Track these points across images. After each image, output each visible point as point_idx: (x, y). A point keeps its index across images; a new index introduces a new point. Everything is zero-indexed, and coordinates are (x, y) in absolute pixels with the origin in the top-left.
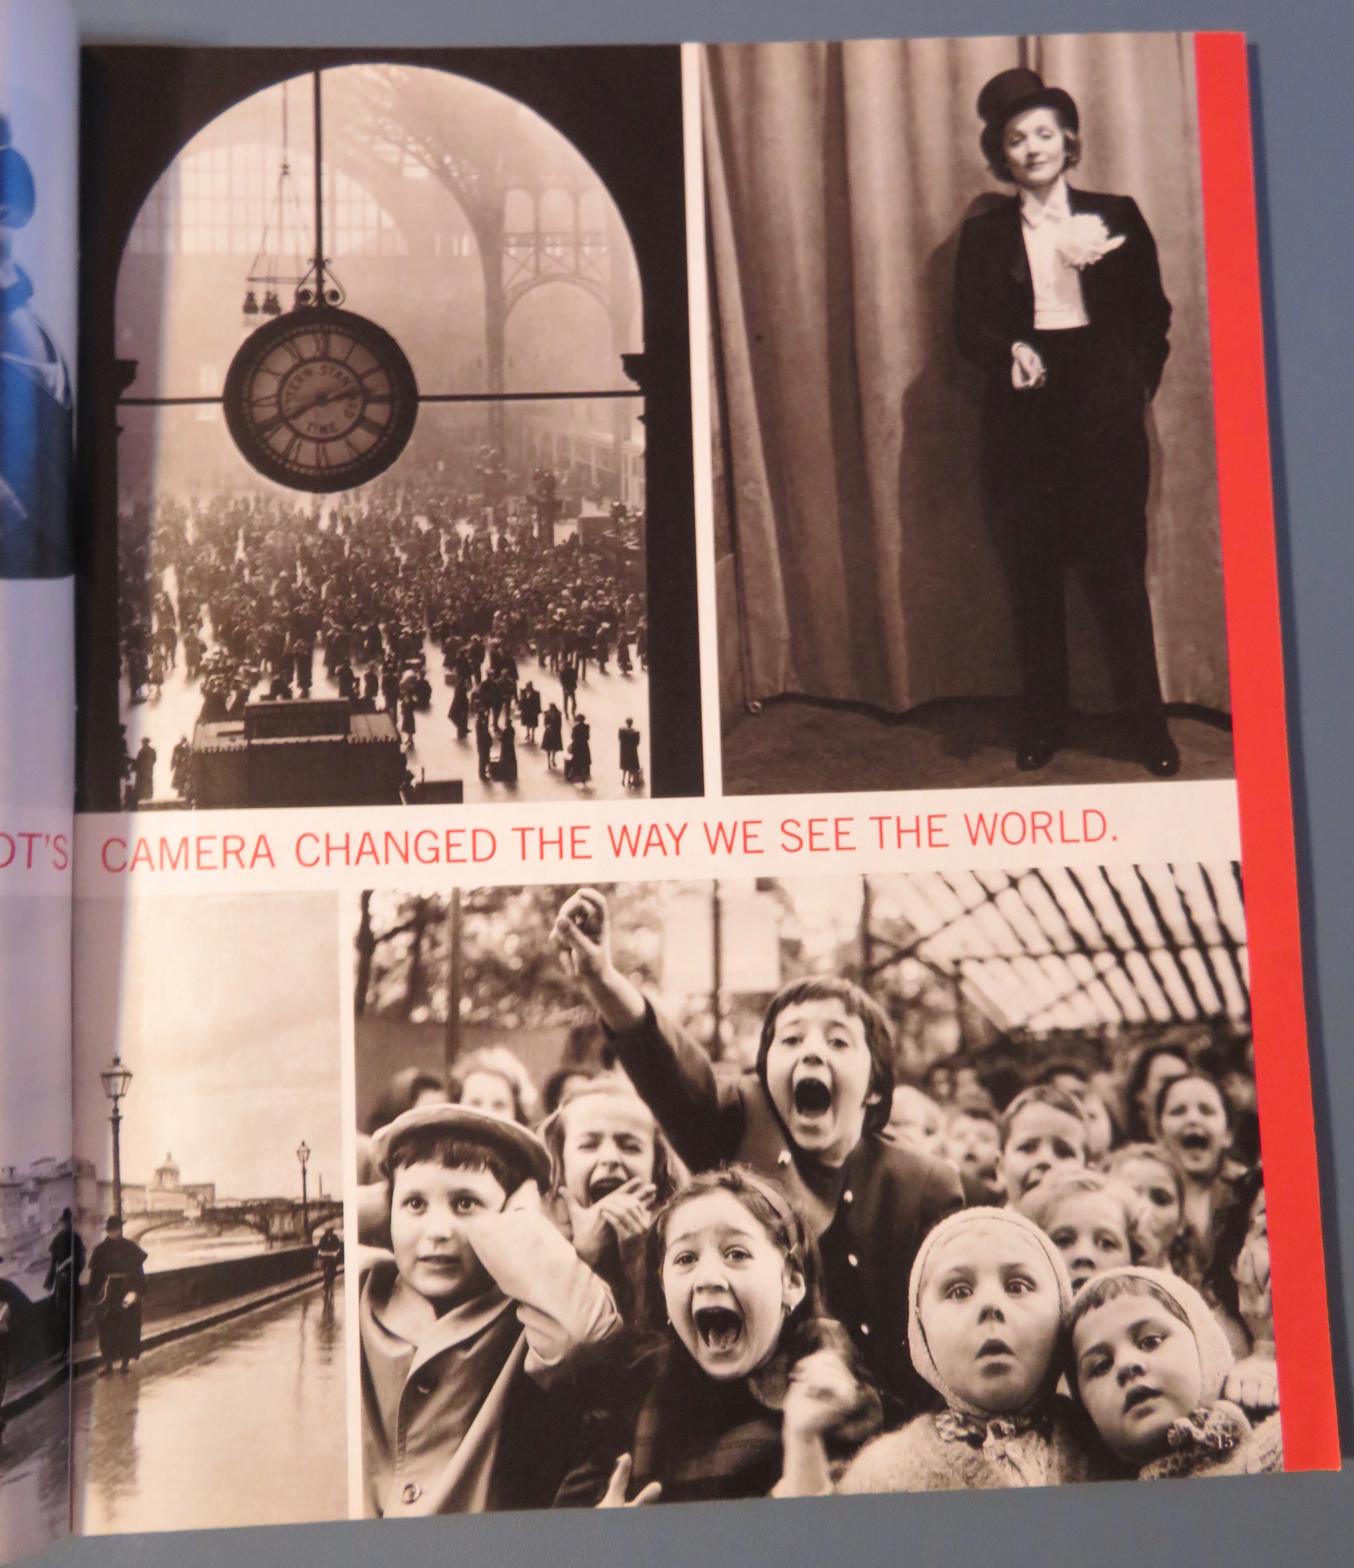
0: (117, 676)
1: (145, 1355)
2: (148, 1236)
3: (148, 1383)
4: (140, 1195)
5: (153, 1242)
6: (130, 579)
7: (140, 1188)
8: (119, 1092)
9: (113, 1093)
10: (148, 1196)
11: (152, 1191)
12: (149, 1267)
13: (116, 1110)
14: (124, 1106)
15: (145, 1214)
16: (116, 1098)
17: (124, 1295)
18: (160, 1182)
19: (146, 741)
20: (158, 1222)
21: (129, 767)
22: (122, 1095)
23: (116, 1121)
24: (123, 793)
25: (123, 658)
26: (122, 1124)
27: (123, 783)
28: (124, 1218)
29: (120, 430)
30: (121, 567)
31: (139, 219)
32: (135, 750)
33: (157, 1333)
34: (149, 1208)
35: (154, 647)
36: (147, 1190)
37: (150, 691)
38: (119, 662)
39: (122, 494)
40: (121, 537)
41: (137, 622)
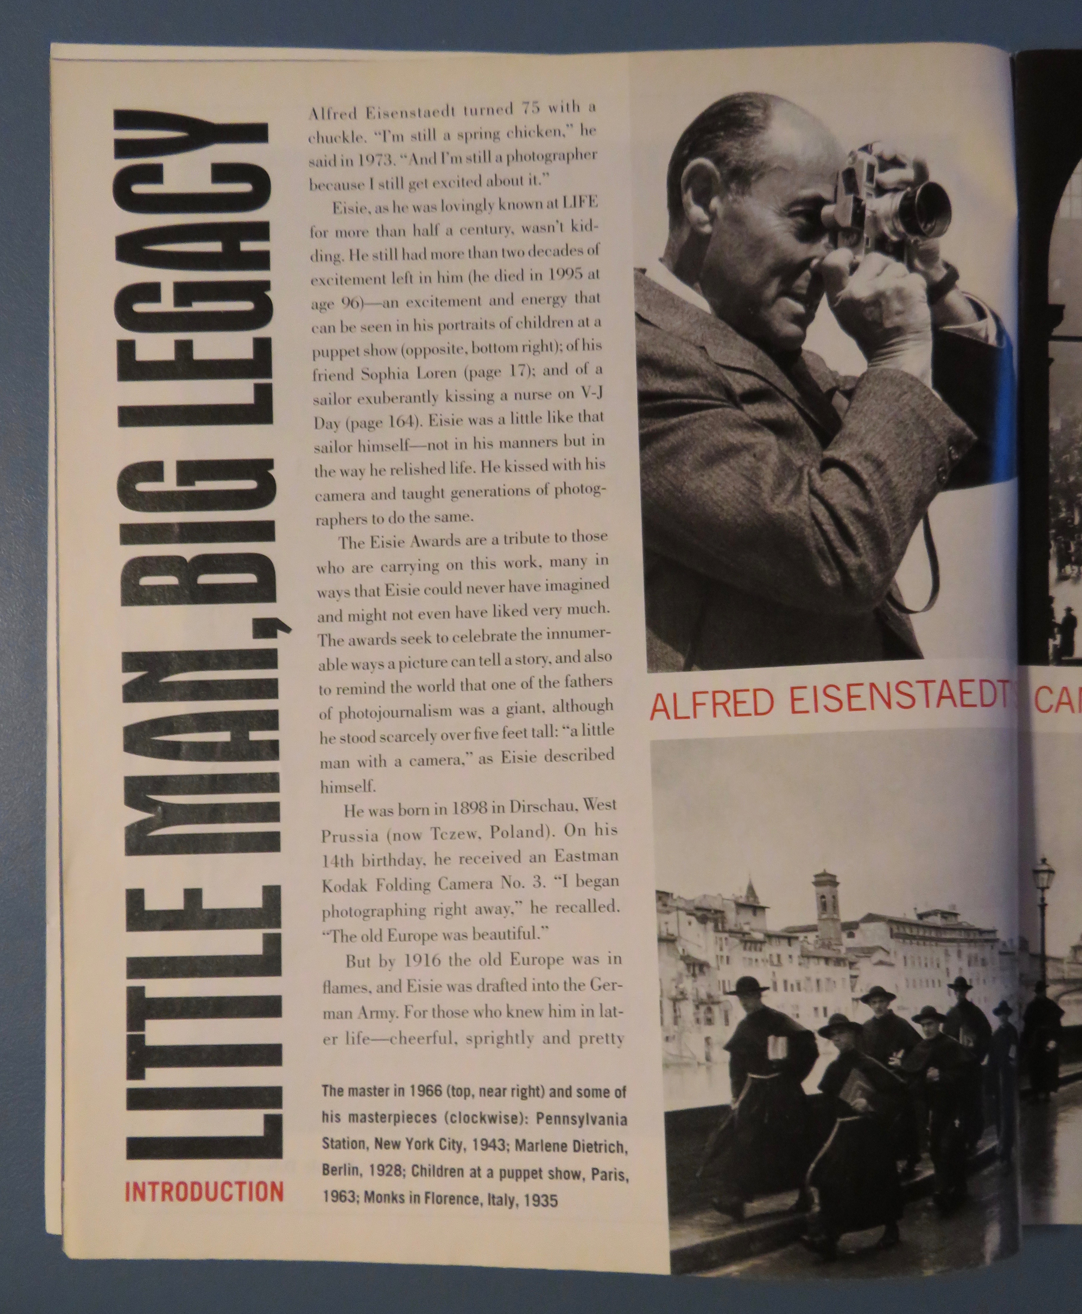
0: (1047, 557)
1: (1062, 1089)
2: (1065, 998)
3: (1064, 1111)
4: (1059, 965)
5: (1069, 1003)
6: (1057, 481)
7: (1059, 960)
8: (1045, 885)
9: (1041, 886)
10: (1066, 967)
11: (1069, 963)
12: (1065, 1022)
13: (1043, 899)
14: (1048, 895)
15: (1063, 981)
16: (1043, 889)
17: (1047, 1042)
18: (1075, 957)
19: (1069, 610)
20: (1073, 987)
21: (1056, 630)
22: (1048, 888)
23: (1043, 906)
24: (1051, 650)
25: (1052, 543)
26: (1048, 910)
27: (1051, 643)
28: (1048, 983)
29: (1051, 360)
30: (1051, 471)
31: (1067, 191)
32: (1059, 616)
33: (1071, 1073)
34: (1066, 976)
35: (1076, 536)
36: (1065, 962)
37: (1073, 570)
38: (1050, 547)
39: (1052, 412)
40: (1052, 446)
41: (1063, 515)
